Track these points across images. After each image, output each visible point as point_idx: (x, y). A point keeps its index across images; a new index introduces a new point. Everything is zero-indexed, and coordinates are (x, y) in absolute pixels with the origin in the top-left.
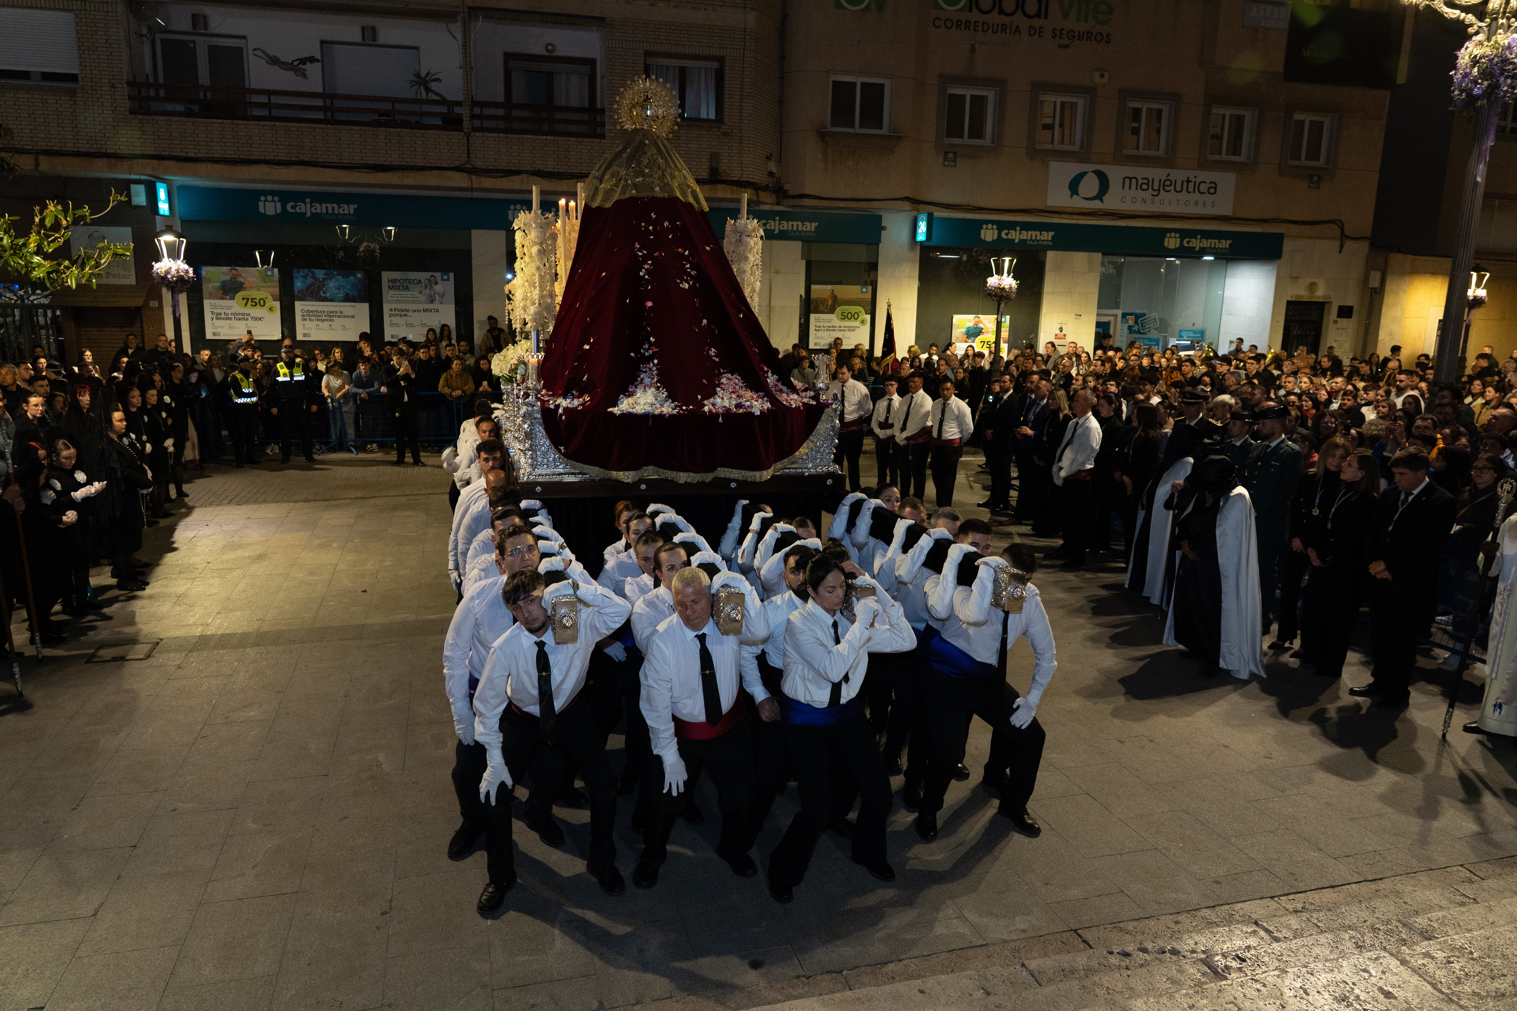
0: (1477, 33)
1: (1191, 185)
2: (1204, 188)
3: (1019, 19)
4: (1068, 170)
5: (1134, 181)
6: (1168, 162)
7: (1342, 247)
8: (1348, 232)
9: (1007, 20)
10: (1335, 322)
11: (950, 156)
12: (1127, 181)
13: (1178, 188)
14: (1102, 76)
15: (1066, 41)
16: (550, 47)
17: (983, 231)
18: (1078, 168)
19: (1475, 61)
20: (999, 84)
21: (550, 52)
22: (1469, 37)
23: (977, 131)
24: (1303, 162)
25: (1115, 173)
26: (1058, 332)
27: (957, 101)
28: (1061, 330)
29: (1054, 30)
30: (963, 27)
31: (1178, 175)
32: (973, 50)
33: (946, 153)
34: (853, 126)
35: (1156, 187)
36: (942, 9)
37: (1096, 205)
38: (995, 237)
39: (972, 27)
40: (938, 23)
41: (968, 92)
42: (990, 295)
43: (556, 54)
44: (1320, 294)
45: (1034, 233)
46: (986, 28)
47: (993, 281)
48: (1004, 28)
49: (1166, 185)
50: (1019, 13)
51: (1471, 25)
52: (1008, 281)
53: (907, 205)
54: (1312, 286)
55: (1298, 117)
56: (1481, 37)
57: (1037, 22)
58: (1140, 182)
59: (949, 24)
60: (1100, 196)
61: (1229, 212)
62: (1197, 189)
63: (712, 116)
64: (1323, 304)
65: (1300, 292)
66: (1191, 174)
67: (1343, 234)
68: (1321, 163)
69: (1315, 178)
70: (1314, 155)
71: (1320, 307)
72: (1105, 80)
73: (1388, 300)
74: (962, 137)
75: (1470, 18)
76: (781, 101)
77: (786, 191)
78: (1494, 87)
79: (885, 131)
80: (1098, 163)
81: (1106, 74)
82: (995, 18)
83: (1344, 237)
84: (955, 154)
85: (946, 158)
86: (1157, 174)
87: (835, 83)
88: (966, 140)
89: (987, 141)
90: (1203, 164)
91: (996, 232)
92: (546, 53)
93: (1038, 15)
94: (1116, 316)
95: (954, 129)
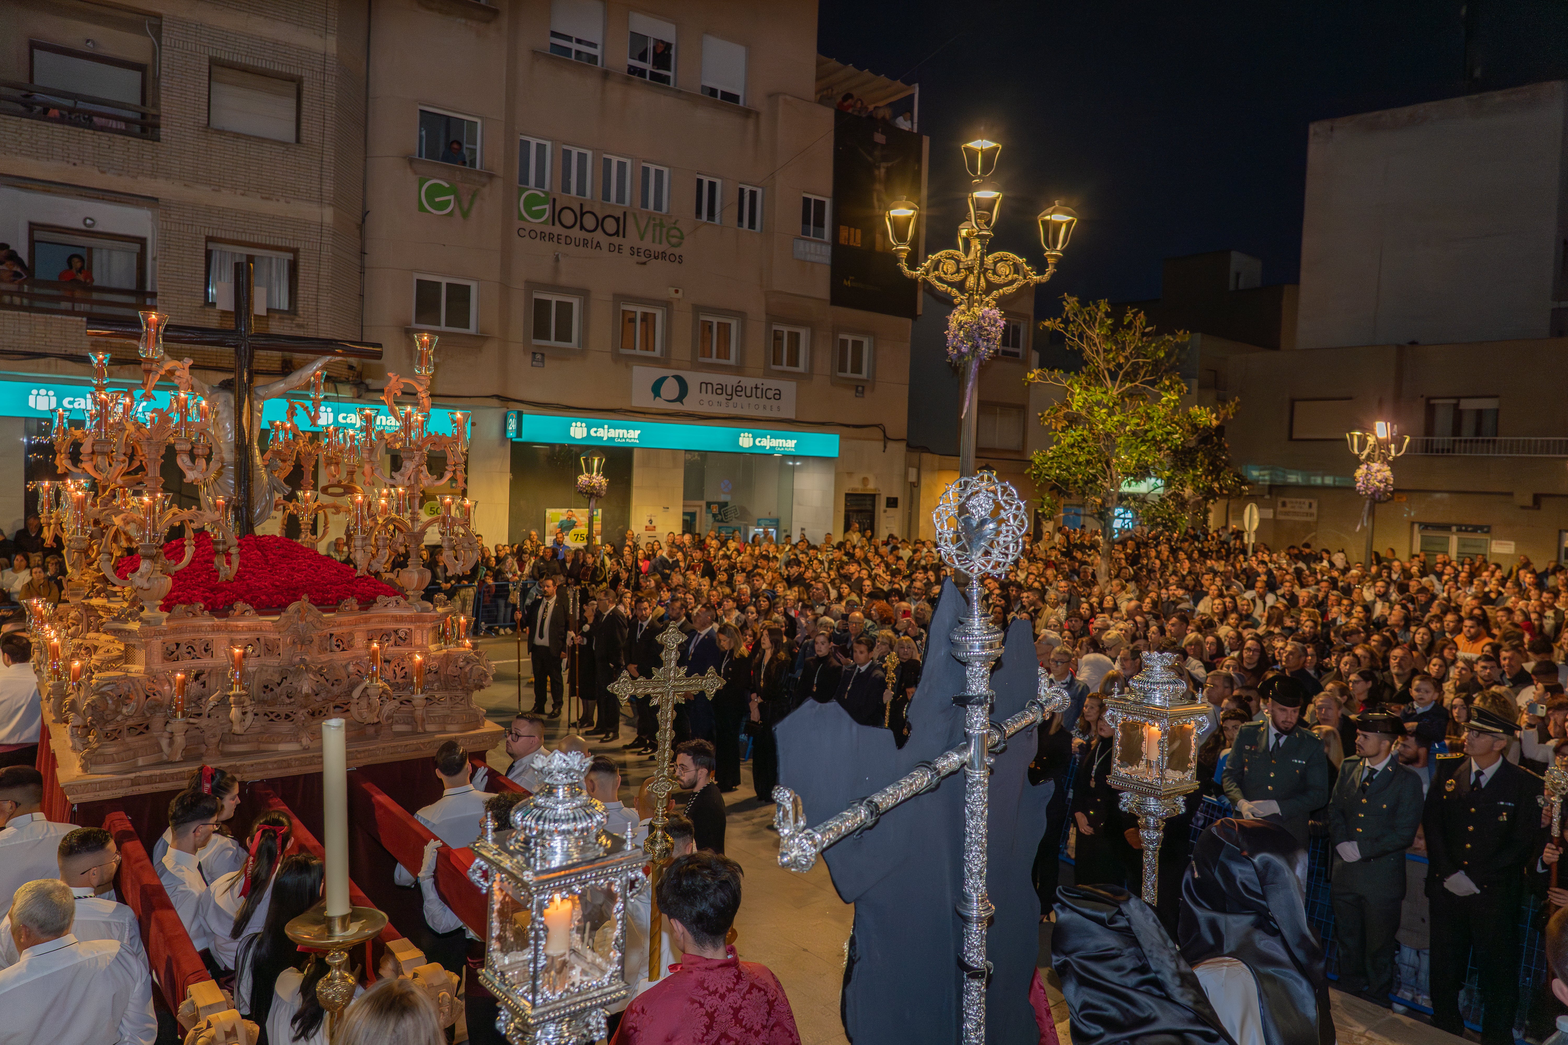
0: (960, 304)
1: (759, 391)
2: (770, 394)
3: (599, 235)
4: (650, 374)
5: (709, 386)
6: (738, 370)
7: (885, 447)
8: (888, 435)
9: (588, 236)
10: (885, 511)
11: (538, 357)
12: (704, 386)
13: (749, 394)
14: (677, 291)
15: (644, 259)
16: (88, 221)
17: (572, 429)
18: (659, 372)
19: (961, 326)
20: (584, 293)
21: (89, 226)
22: (955, 306)
23: (564, 334)
24: (849, 374)
25: (693, 379)
26: (648, 524)
27: (543, 306)
28: (651, 521)
29: (632, 248)
30: (547, 238)
31: (748, 382)
32: (557, 259)
33: (534, 354)
34: (439, 324)
35: (729, 392)
36: (526, 220)
37: (677, 407)
38: (585, 435)
39: (555, 239)
40: (522, 232)
41: (554, 298)
42: (580, 492)
43: (98, 228)
44: (871, 486)
45: (621, 431)
46: (568, 241)
47: (583, 479)
48: (585, 243)
49: (738, 390)
50: (599, 231)
51: (956, 297)
52: (598, 480)
53: (495, 402)
54: (865, 480)
55: (842, 336)
56: (963, 307)
57: (616, 240)
58: (715, 387)
59: (533, 234)
60: (680, 399)
61: (792, 416)
62: (764, 394)
63: (285, 306)
64: (874, 496)
65: (854, 485)
66: (759, 381)
67: (885, 435)
68: (863, 376)
69: (860, 389)
70: (857, 369)
71: (872, 497)
72: (680, 295)
73: (924, 492)
74: (549, 339)
75: (955, 292)
76: (362, 296)
77: (367, 386)
78: (976, 347)
79: (472, 330)
80: (678, 369)
81: (680, 291)
82: (576, 232)
83: (886, 439)
84: (543, 355)
85: (534, 359)
86: (730, 380)
87: (419, 281)
88: (553, 342)
89: (574, 344)
90: (769, 374)
91: (585, 430)
92: (83, 227)
93: (617, 233)
94: (701, 506)
95: (541, 331)
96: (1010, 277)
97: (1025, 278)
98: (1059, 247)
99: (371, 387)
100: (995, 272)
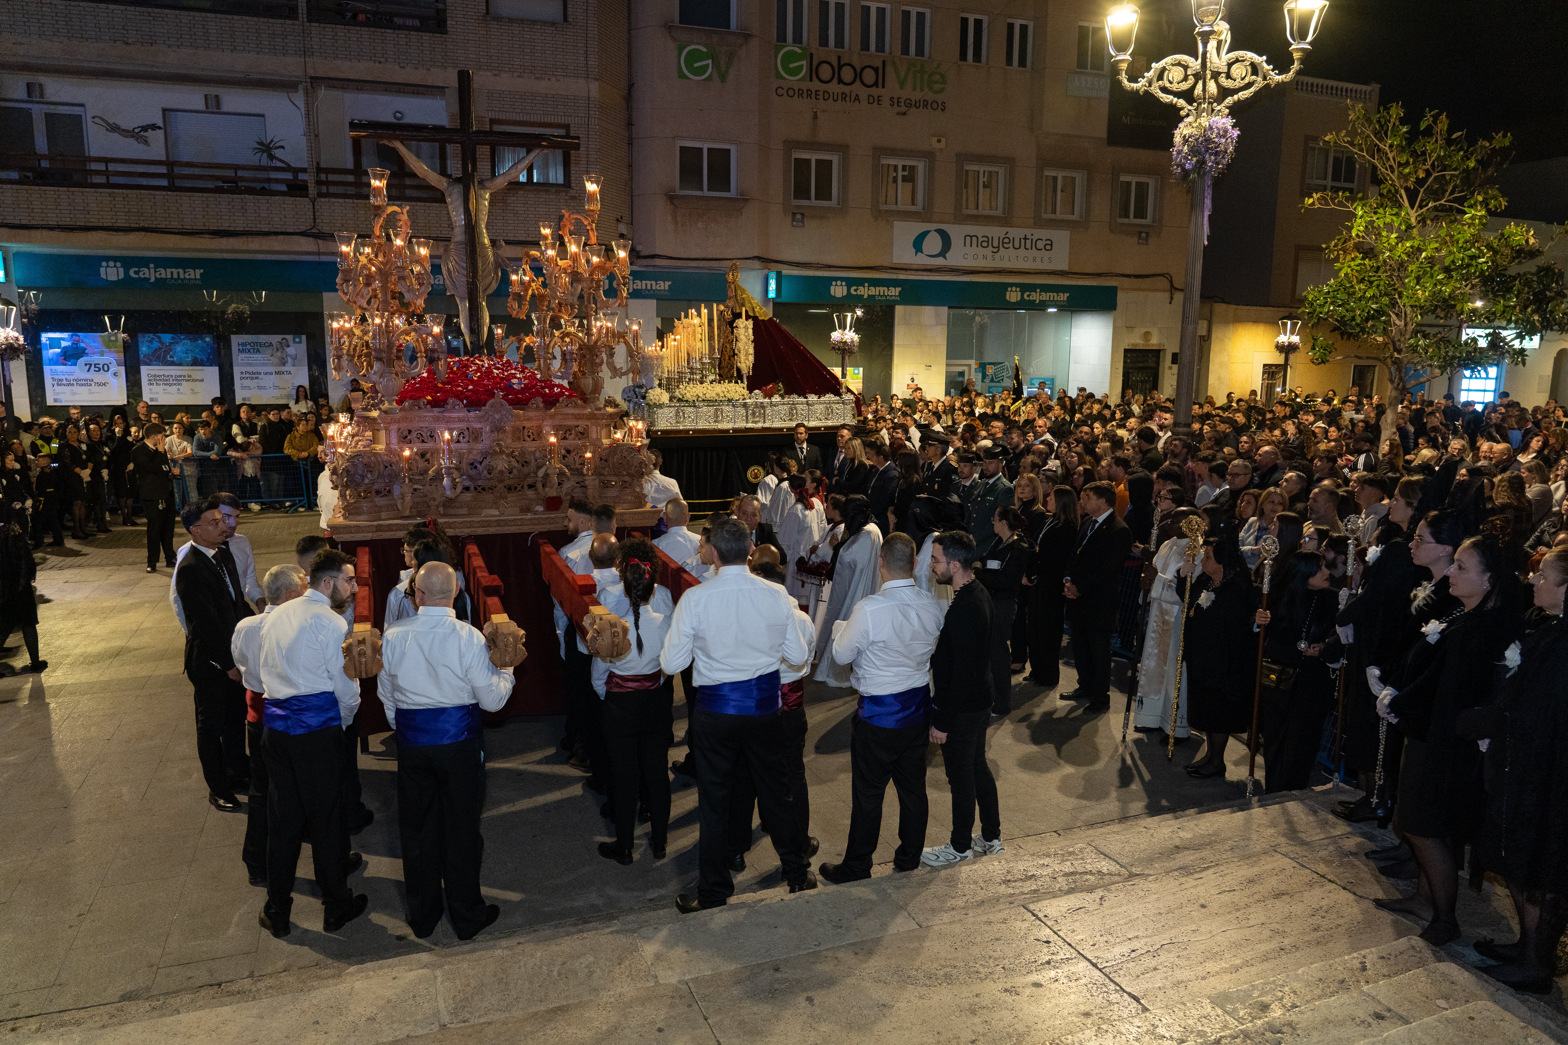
0: (1188, 115)
1: (1028, 242)
2: (1040, 245)
3: (857, 87)
4: (911, 229)
5: (974, 239)
6: (1005, 221)
7: (1172, 298)
8: (1175, 285)
9: (847, 89)
10: (1170, 368)
11: (798, 217)
12: (968, 239)
13: (1017, 245)
14: (939, 141)
15: (904, 109)
16: (398, 115)
17: (832, 288)
18: (920, 227)
19: (1185, 140)
20: (842, 149)
21: (398, 119)
22: (1181, 119)
23: (824, 193)
24: (1132, 220)
25: (956, 232)
26: (910, 382)
27: (802, 165)
28: (913, 380)
29: (892, 99)
30: (805, 95)
31: (1016, 233)
32: (815, 117)
33: (794, 214)
34: (702, 190)
35: (996, 245)
36: (783, 78)
37: (940, 262)
38: (845, 293)
39: (813, 95)
40: (780, 91)
41: (813, 157)
42: (833, 348)
43: (405, 121)
44: (1155, 342)
45: (882, 289)
46: (826, 96)
47: (836, 335)
48: (844, 97)
49: (1004, 242)
50: (858, 83)
52: (850, 336)
53: (757, 264)
54: (1147, 335)
55: (1124, 178)
56: (1190, 119)
57: (875, 91)
58: (980, 240)
59: (791, 93)
60: (943, 254)
61: (1065, 267)
62: (1034, 245)
63: (561, 180)
64: (1158, 351)
65: (1135, 340)
66: (1028, 232)
67: (1172, 286)
68: (1148, 221)
69: (1144, 235)
70: (1141, 213)
71: (1157, 353)
72: (942, 145)
73: (1215, 347)
74: (809, 198)
76: (630, 166)
77: (638, 252)
78: (1202, 163)
79: (732, 194)
80: (941, 222)
81: (943, 140)
82: (834, 87)
83: (1173, 289)
84: (803, 215)
85: (794, 220)
86: (996, 232)
87: (682, 149)
88: (814, 202)
89: (833, 203)
90: (1039, 223)
91: (845, 288)
92: (395, 121)
93: (876, 84)
94: (969, 366)
95: (801, 191)
96: (1246, 81)
97: (1265, 78)
98: (1310, 38)
99: (643, 254)
100: (1228, 76)
